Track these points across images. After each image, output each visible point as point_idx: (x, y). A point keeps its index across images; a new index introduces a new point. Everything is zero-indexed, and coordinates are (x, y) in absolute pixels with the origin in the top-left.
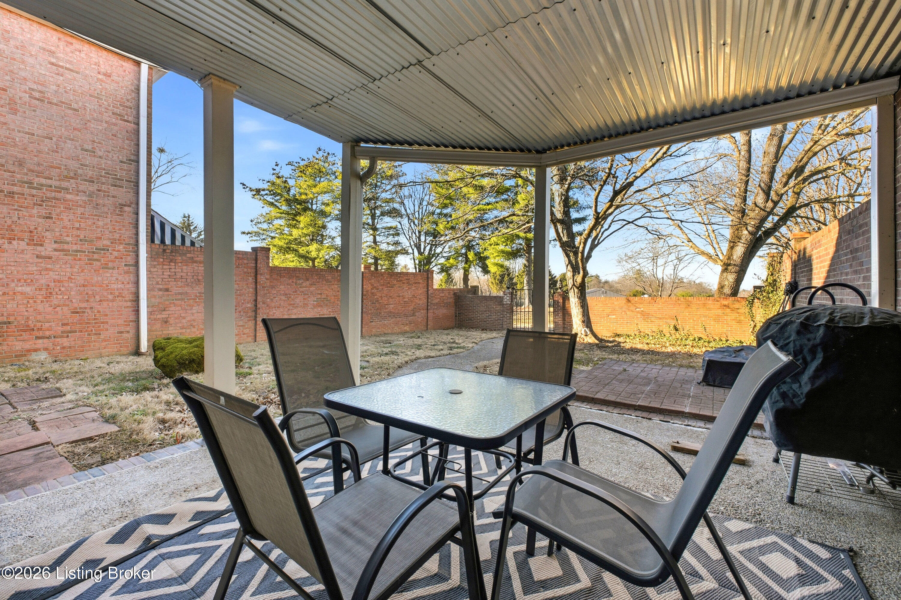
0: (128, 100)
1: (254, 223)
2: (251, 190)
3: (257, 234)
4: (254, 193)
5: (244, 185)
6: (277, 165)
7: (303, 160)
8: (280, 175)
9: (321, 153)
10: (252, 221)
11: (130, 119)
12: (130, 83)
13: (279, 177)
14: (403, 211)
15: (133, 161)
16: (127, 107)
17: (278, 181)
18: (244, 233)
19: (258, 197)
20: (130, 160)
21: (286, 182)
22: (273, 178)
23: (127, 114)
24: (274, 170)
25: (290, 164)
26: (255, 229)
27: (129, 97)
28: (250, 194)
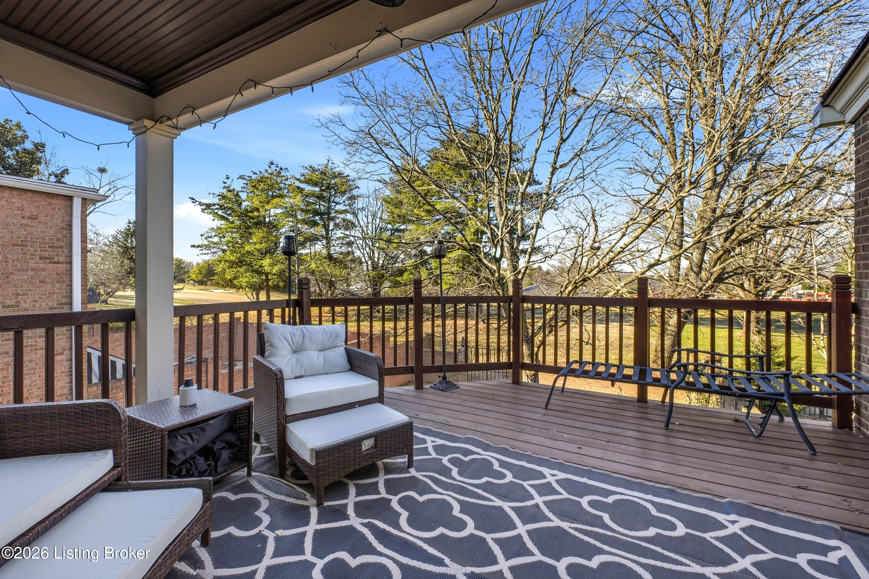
0: (58, 240)
1: (204, 237)
2: (201, 204)
3: (207, 247)
4: (204, 207)
5: (192, 199)
6: (228, 178)
7: (255, 173)
8: (231, 188)
9: (273, 167)
10: (202, 235)
11: (61, 259)
12: (60, 220)
13: (230, 191)
14: (357, 223)
15: (65, 304)
16: (57, 247)
17: (229, 195)
18: (193, 246)
19: (209, 211)
20: (61, 304)
21: (237, 195)
22: (224, 191)
23: (57, 255)
24: (225, 183)
25: (241, 177)
26: (206, 242)
27: (60, 236)
28: (199, 208)
